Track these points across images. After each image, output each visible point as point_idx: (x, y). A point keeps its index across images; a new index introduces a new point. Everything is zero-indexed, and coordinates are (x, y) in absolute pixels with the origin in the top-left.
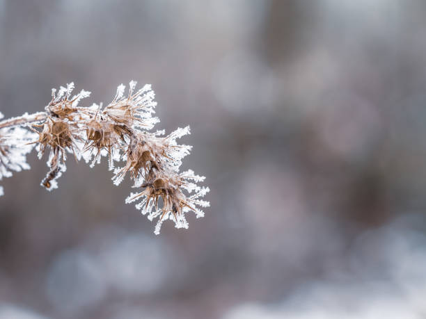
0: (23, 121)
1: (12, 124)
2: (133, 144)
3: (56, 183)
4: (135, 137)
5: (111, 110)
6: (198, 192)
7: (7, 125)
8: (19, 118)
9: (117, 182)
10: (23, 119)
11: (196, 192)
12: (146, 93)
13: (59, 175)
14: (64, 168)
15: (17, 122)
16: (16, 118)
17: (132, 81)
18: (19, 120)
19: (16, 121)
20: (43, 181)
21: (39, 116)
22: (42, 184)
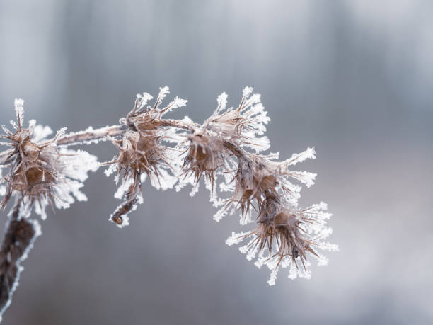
0: (88, 137)
1: (73, 140)
2: (244, 167)
3: (128, 219)
4: (246, 160)
5: (215, 124)
6: (319, 233)
7: (66, 141)
8: (81, 132)
9: (218, 217)
10: (88, 133)
11: (316, 233)
12: (254, 104)
13: (135, 207)
14: (141, 200)
15: (80, 138)
16: (77, 133)
17: (247, 88)
18: (82, 135)
19: (78, 136)
20: (112, 216)
21: (111, 130)
22: (110, 219)
